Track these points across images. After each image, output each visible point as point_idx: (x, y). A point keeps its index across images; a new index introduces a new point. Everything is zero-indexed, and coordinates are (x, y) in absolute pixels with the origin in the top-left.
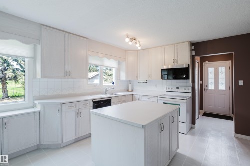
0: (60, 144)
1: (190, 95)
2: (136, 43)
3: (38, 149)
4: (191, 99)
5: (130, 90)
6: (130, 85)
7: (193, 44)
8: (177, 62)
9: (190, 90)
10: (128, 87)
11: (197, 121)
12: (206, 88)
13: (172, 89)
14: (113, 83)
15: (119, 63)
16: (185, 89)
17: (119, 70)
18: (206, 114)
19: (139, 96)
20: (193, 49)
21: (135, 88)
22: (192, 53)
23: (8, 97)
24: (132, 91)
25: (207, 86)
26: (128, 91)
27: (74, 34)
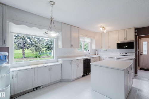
0: (71, 80)
1: (134, 57)
2: (104, 30)
3: (60, 81)
4: (135, 59)
5: (97, 54)
6: (97, 52)
7: (136, 29)
8: (126, 39)
9: (134, 55)
10: (95, 53)
11: (138, 72)
12: (142, 53)
13: (122, 54)
14: (88, 51)
15: (91, 40)
16: (131, 54)
17: (91, 43)
18: (141, 69)
19: (103, 58)
20: (136, 32)
21: (99, 53)
22: (135, 34)
23: (25, 58)
24: (98, 55)
25: (142, 52)
26: (95, 55)
27: (74, 26)
